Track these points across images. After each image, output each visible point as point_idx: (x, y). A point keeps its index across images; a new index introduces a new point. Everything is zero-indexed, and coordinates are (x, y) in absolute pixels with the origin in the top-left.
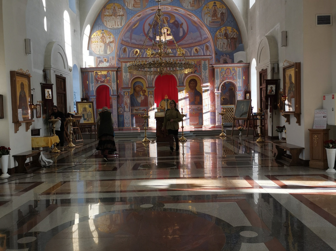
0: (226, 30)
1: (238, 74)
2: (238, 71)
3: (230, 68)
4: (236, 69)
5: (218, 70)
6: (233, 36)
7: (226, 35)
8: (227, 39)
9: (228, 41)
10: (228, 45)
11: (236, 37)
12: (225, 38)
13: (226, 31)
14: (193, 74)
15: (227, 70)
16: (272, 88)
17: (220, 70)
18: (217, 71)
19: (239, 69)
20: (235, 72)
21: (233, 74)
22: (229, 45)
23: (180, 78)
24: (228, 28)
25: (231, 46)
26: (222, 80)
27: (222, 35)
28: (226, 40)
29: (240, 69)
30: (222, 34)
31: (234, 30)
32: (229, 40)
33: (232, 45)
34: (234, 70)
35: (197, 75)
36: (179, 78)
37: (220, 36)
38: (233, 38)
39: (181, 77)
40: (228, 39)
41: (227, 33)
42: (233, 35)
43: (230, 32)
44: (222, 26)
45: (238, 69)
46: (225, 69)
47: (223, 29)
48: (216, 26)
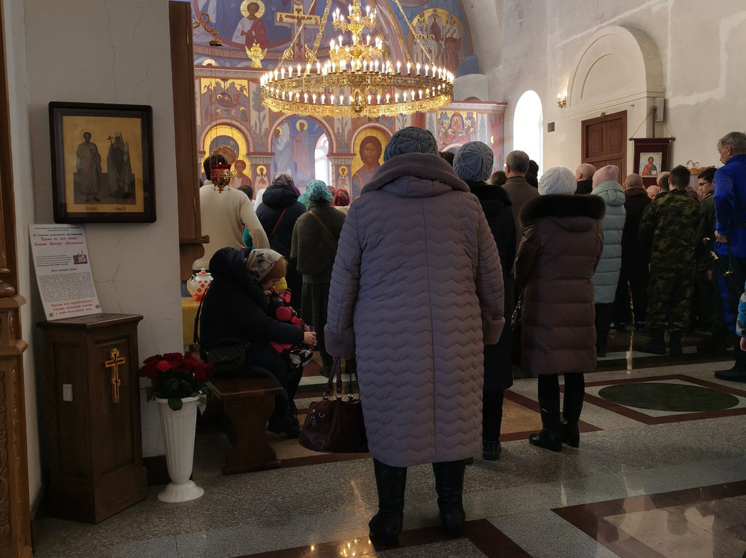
0: (435, 16)
1: (479, 128)
2: (479, 123)
3: (461, 113)
4: (475, 116)
5: (434, 115)
6: (452, 34)
7: (435, 30)
8: (437, 39)
9: (440, 45)
10: (440, 57)
11: (458, 38)
12: (432, 37)
13: (435, 19)
14: (374, 124)
15: (455, 118)
16: (651, 160)
17: (439, 117)
18: (431, 118)
19: (482, 117)
20: (473, 124)
21: (469, 128)
22: (443, 56)
23: (341, 131)
24: (439, 11)
25: (447, 59)
26: (444, 144)
27: (426, 30)
28: (434, 42)
29: (485, 116)
30: (425, 26)
31: (455, 19)
32: (443, 43)
33: (449, 57)
34: (470, 117)
35: (382, 126)
36: (336, 131)
37: (421, 30)
38: (451, 40)
39: (343, 130)
40: (440, 41)
41: (437, 26)
42: (452, 30)
43: (444, 24)
44: (426, 6)
45: (480, 116)
46: (450, 116)
47: (428, 13)
48: (412, 5)
